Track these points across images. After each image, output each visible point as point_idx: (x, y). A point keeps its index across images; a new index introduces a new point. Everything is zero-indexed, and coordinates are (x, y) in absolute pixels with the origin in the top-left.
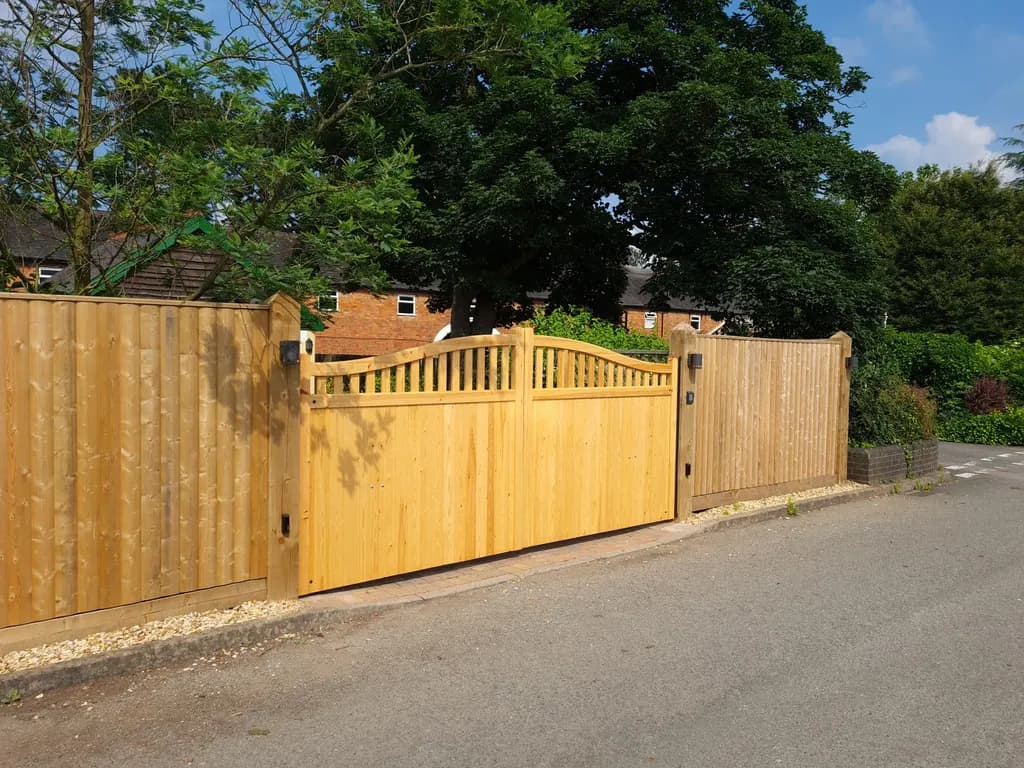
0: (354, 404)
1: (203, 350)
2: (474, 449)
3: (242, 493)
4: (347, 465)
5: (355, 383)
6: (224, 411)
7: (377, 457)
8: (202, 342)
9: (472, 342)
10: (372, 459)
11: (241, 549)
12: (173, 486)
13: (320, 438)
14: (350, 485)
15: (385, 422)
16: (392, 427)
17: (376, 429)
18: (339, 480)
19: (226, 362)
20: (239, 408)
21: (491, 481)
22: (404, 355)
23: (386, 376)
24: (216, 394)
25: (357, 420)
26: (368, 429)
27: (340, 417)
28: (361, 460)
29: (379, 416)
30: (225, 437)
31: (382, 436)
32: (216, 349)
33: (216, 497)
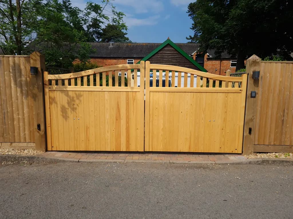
0: (65, 89)
1: (11, 71)
2: (119, 109)
3: (26, 115)
4: (64, 110)
5: (66, 82)
6: (19, 90)
7: (76, 109)
8: (11, 68)
9: (118, 67)
10: (74, 109)
11: (27, 132)
12: (5, 111)
13: (53, 100)
14: (65, 117)
15: (79, 96)
16: (81, 98)
17: (75, 99)
18: (61, 115)
19: (17, 74)
20: (23, 89)
21: (128, 122)
22: (85, 72)
23: (79, 80)
24: (16, 84)
25: (67, 95)
26: (71, 98)
27: (61, 94)
28: (70, 109)
29: (76, 94)
30: (19, 98)
31: (77, 102)
32: (15, 70)
33: (19, 116)
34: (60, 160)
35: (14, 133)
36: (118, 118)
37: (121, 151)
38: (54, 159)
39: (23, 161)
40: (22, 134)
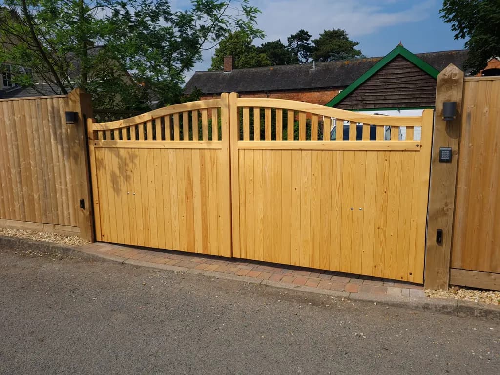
0: (114, 146)
1: (50, 119)
2: (190, 180)
3: (69, 185)
4: (114, 179)
5: (116, 134)
6: (59, 147)
7: (130, 177)
8: (49, 114)
10: (127, 178)
12: (46, 178)
13: (100, 163)
14: (117, 190)
15: (133, 157)
16: (136, 161)
17: (128, 161)
18: (111, 187)
19: (57, 124)
20: (64, 145)
21: (204, 204)
22: (139, 118)
23: (133, 131)
24: (56, 139)
25: (118, 156)
26: (124, 161)
27: (109, 153)
28: (122, 178)
29: (129, 153)
30: (61, 160)
31: (131, 165)
32: (54, 117)
33: (61, 185)
34: (100, 258)
35: (57, 210)
36: (189, 196)
37: (196, 252)
38: (92, 255)
39: (57, 253)
40: (66, 213)
